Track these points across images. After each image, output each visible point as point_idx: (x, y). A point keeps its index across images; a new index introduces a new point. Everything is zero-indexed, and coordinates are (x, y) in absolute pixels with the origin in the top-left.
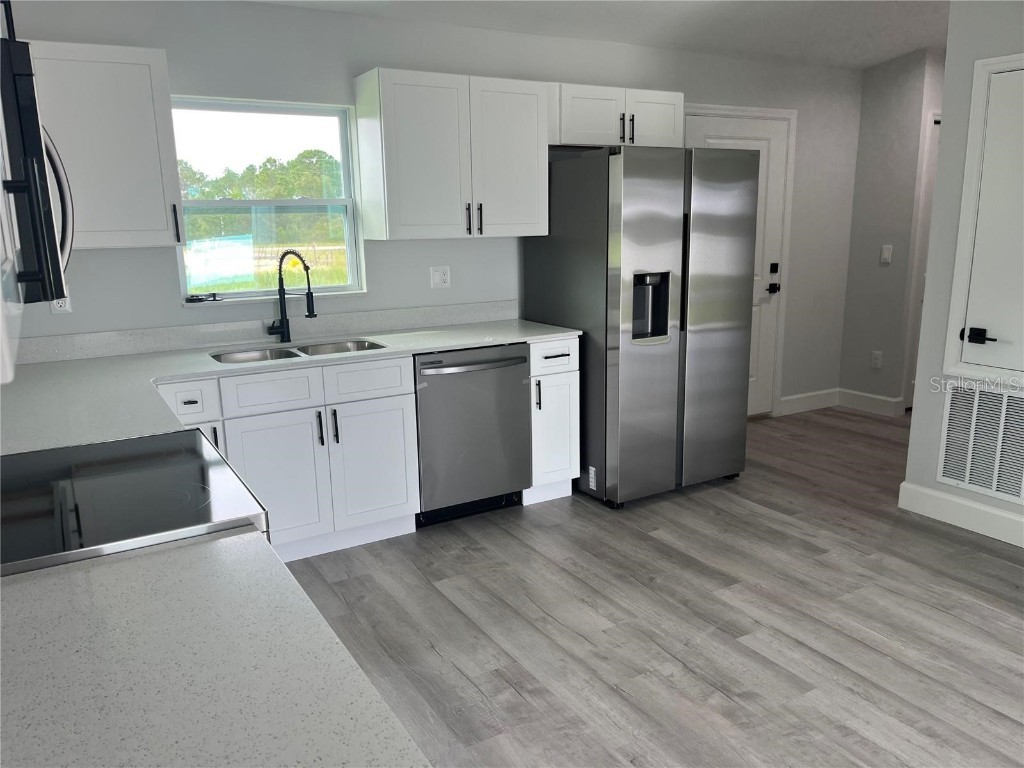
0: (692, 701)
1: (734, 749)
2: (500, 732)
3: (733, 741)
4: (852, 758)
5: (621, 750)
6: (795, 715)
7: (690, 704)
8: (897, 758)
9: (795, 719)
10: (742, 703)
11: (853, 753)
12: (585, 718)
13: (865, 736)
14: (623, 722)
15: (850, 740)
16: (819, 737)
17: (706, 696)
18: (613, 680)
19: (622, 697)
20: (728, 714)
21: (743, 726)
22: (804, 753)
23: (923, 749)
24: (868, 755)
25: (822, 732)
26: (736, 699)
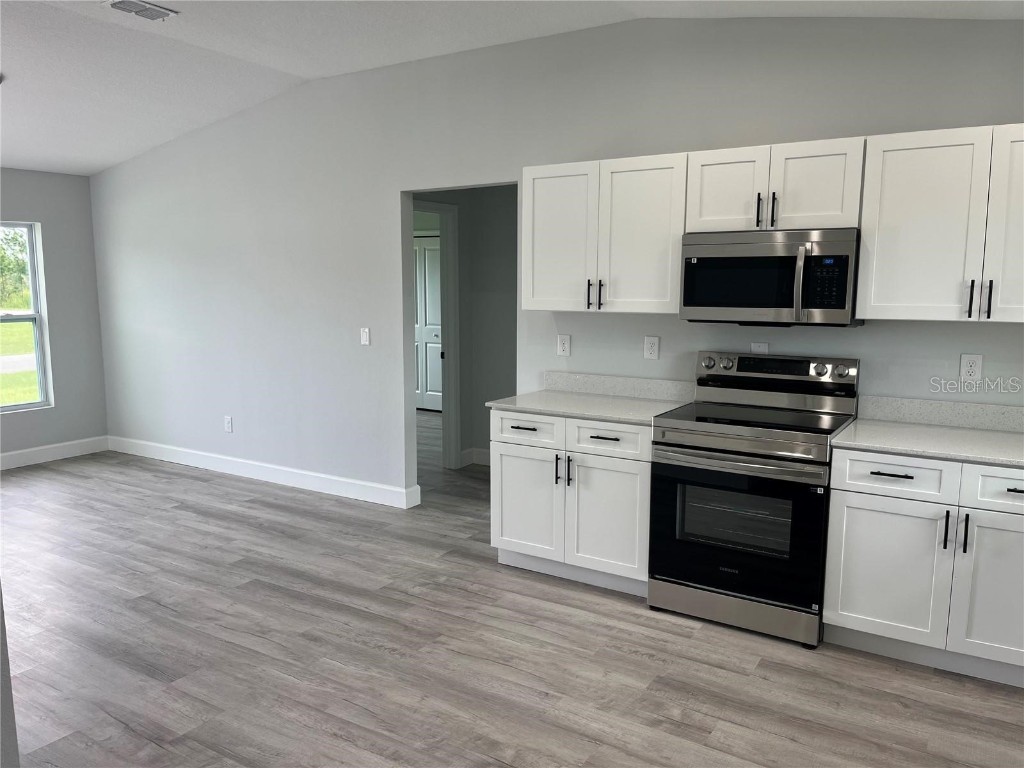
0: (529, 749)
1: (481, 719)
2: (648, 688)
3: (484, 723)
4: (392, 735)
5: (560, 698)
6: (438, 759)
7: (529, 745)
8: (356, 745)
9: (437, 754)
10: (485, 757)
11: (392, 740)
12: (600, 712)
13: (379, 757)
14: (571, 716)
15: (392, 749)
16: (418, 744)
17: (518, 755)
18: (604, 749)
19: (587, 736)
20: (494, 745)
21: (479, 738)
22: (429, 729)
23: (332, 759)
24: (380, 741)
25: (416, 750)
26: (491, 760)
